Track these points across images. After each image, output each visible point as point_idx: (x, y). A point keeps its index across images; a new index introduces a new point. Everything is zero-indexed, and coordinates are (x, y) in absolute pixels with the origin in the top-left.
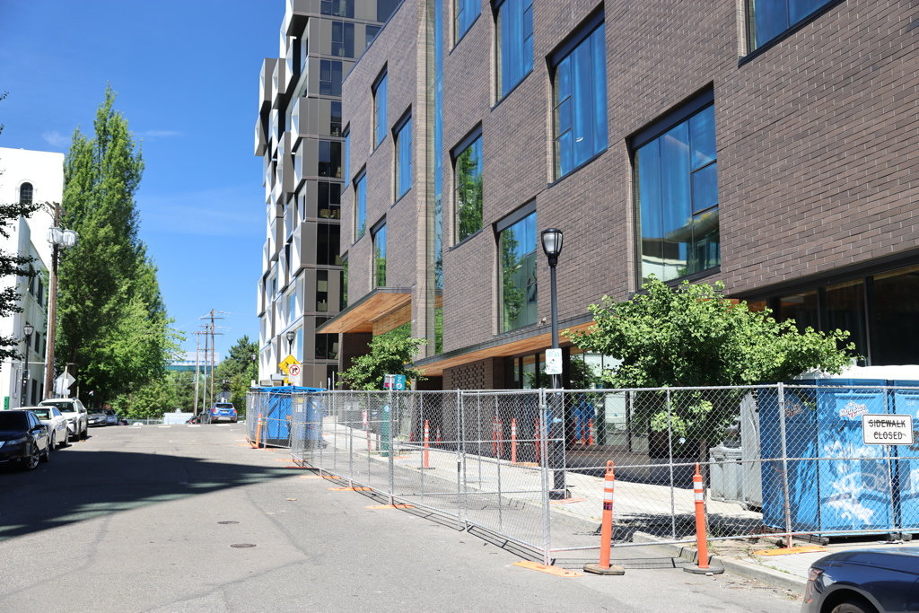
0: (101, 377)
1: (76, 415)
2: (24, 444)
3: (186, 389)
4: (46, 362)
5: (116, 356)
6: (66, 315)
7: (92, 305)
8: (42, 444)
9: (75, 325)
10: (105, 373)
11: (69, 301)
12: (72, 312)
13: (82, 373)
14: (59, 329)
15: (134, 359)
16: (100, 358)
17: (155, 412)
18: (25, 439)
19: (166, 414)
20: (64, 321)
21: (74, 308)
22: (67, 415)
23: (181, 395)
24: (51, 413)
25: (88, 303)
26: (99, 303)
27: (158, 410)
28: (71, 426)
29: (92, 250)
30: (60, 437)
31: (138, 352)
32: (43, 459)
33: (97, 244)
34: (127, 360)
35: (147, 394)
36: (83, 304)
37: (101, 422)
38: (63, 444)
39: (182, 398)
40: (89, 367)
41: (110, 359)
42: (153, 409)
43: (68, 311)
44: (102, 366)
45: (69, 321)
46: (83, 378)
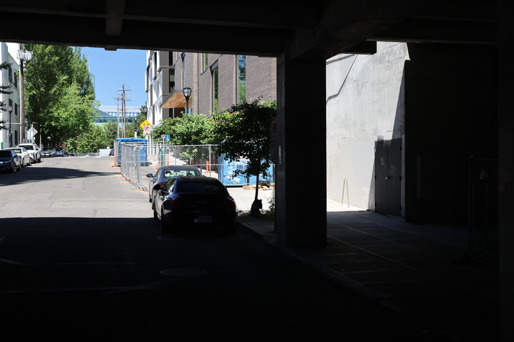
0: (53, 130)
1: (34, 151)
2: (11, 162)
3: (113, 134)
4: (21, 123)
5: (61, 117)
6: (30, 96)
7: (44, 90)
8: (17, 163)
9: (36, 101)
10: (55, 127)
11: (32, 88)
12: (33, 94)
13: (42, 127)
14: (27, 103)
15: (71, 119)
16: (51, 119)
17: (94, 149)
18: (11, 161)
19: (100, 150)
20: (29, 98)
21: (34, 92)
22: (30, 152)
23: (110, 138)
24: (22, 150)
25: (42, 89)
26: (48, 89)
27: (96, 147)
28: (32, 157)
29: (42, 59)
30: (27, 161)
31: (73, 115)
32: (18, 169)
33: (45, 56)
34: (66, 120)
35: (88, 137)
36: (39, 90)
37: (53, 155)
38: (28, 164)
39: (110, 140)
40: (46, 123)
41: (57, 119)
42: (93, 146)
43: (31, 93)
44: (53, 124)
45: (32, 99)
46: (43, 130)
